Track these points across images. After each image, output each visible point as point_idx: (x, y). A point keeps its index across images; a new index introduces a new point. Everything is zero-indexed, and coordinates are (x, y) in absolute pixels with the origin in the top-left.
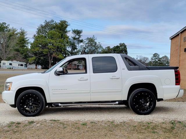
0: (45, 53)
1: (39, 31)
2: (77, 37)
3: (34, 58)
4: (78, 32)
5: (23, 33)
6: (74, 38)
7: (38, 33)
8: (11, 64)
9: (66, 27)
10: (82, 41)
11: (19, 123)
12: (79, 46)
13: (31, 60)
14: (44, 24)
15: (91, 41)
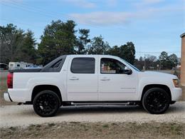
0: (52, 54)
1: (46, 32)
2: (84, 36)
3: (42, 59)
4: (85, 32)
5: (30, 34)
6: (82, 38)
7: (45, 33)
8: (18, 65)
9: (73, 27)
10: (89, 41)
11: (39, 126)
12: (87, 46)
13: (38, 60)
14: (51, 24)
15: (98, 40)
